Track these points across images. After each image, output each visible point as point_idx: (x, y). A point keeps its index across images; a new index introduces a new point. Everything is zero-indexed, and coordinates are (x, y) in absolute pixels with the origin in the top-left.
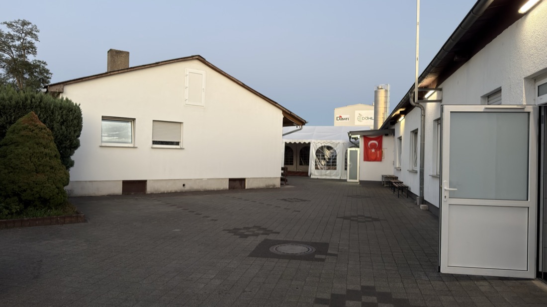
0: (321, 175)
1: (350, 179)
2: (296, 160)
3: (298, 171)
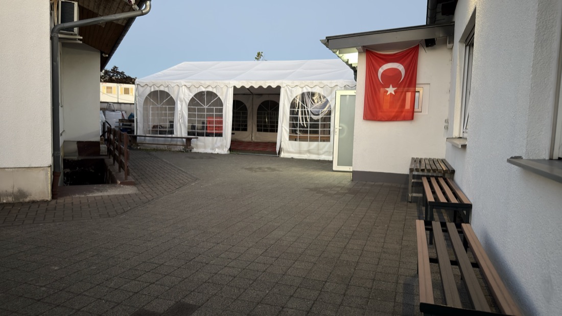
1: (338, 164)
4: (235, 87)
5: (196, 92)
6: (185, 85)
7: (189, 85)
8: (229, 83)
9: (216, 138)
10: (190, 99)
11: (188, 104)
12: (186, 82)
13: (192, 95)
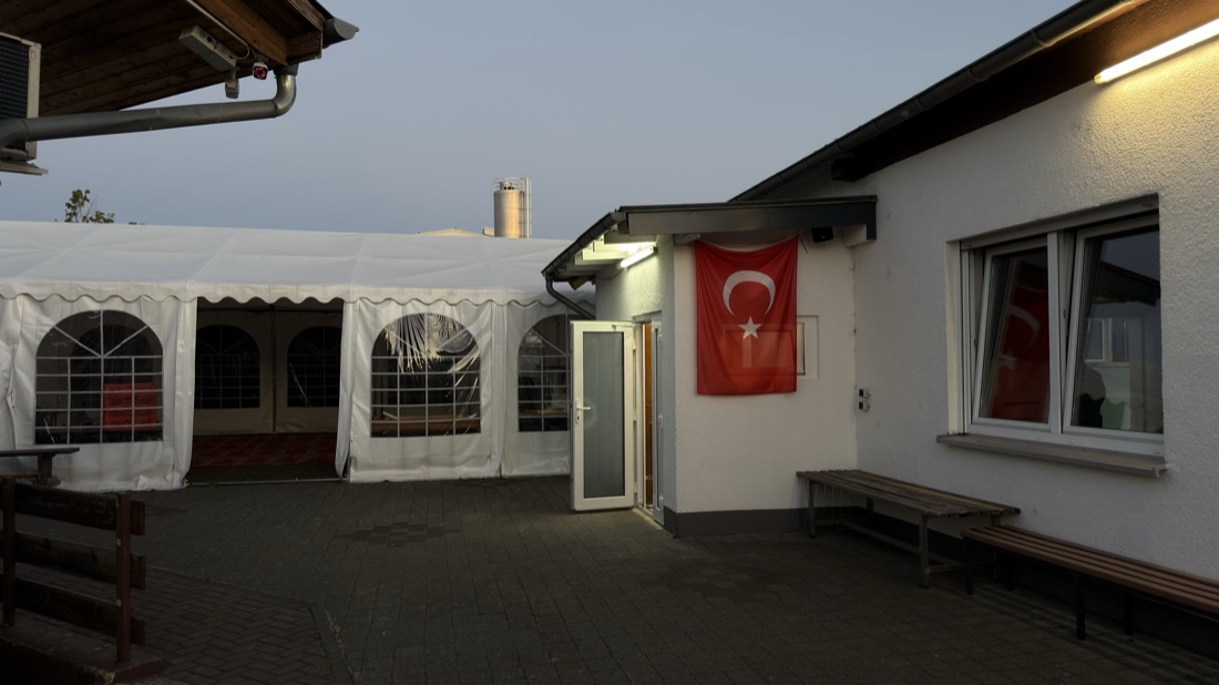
0: (403, 465)
1: (587, 495)
2: (273, 384)
3: (280, 430)
4: (202, 301)
5: (67, 314)
6: (26, 294)
7: (38, 293)
8: (185, 289)
9: (138, 444)
10: (43, 335)
11: (35, 349)
12: (28, 284)
13: (50, 323)
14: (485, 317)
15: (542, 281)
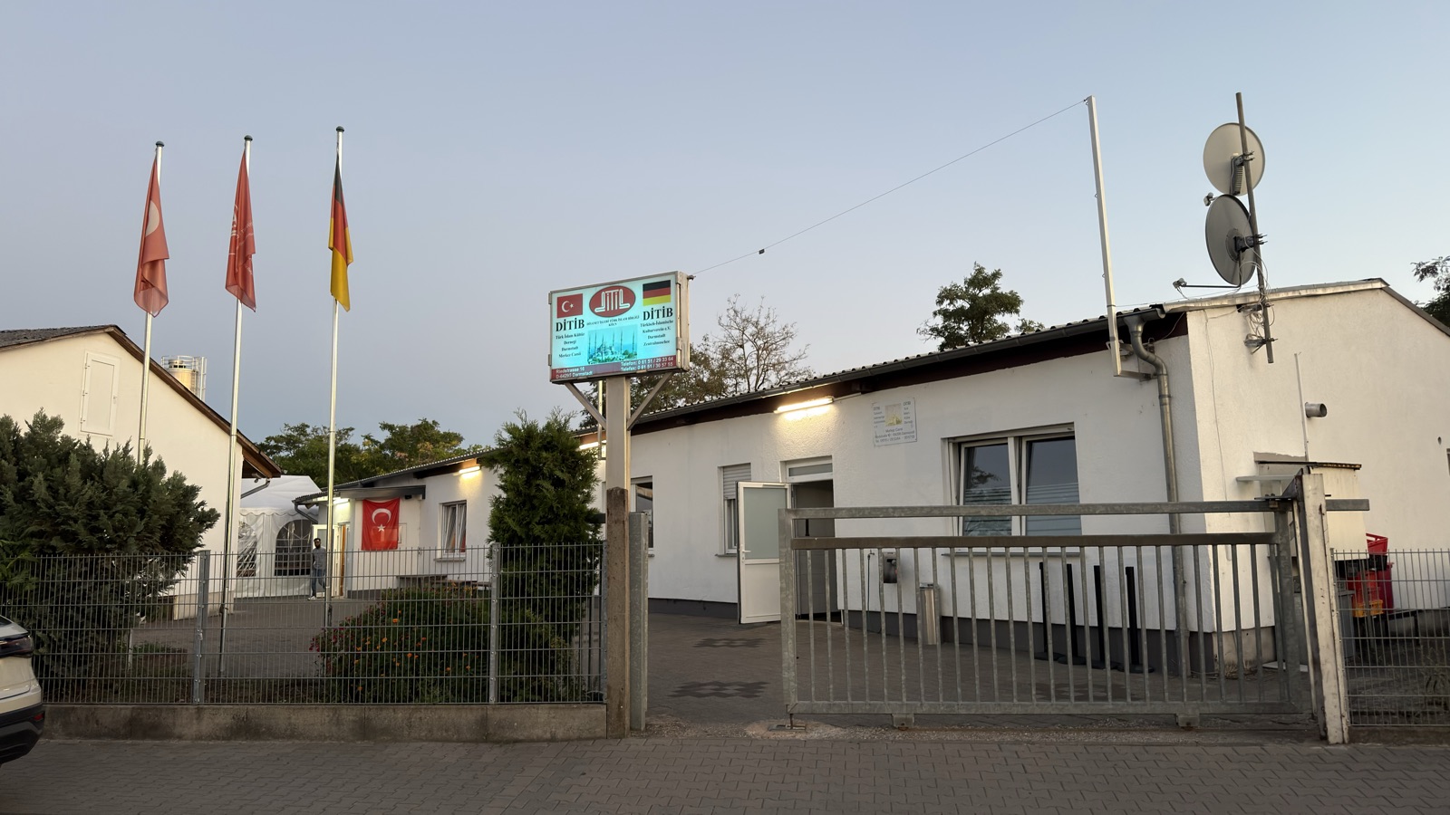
14: (260, 521)
15: (293, 505)
